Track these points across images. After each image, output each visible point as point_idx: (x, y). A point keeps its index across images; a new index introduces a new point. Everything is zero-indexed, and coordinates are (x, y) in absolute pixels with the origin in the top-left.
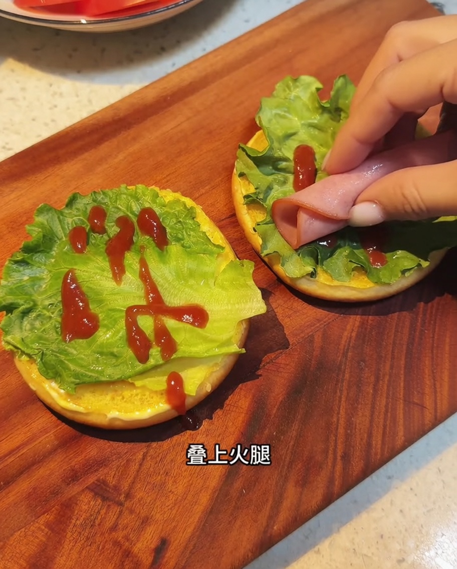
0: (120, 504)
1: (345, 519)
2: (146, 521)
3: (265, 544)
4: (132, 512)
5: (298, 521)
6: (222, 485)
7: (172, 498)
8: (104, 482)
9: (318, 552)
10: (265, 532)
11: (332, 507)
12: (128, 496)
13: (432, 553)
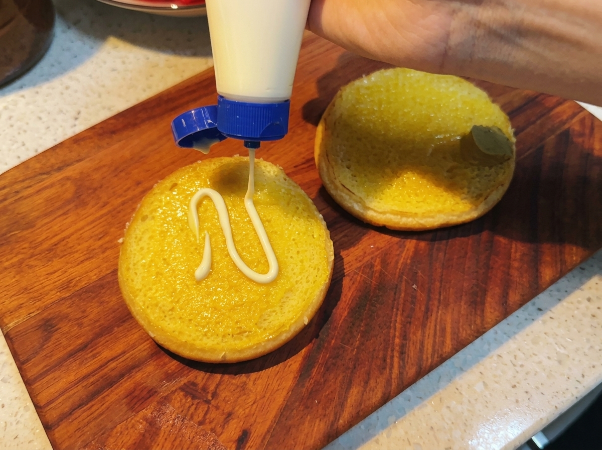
0: (208, 402)
1: (401, 413)
2: (229, 416)
3: (332, 436)
4: (217, 408)
5: (360, 416)
6: (295, 386)
7: (252, 397)
8: (194, 384)
9: (377, 442)
10: (332, 425)
11: (389, 404)
12: (215, 395)
13: (475, 441)
